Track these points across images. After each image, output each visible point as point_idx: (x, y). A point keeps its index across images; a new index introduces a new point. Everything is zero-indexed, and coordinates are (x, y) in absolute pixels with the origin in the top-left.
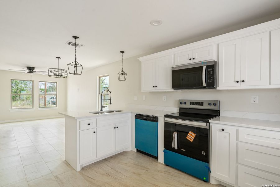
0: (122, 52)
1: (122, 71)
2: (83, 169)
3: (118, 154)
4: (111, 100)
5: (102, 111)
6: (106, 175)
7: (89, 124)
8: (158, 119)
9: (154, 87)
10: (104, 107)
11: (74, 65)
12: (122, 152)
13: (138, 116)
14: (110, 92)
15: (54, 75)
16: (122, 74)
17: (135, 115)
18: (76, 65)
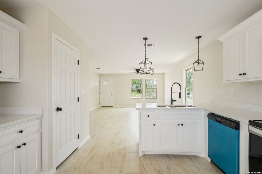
0: (199, 37)
1: (199, 60)
2: (144, 155)
3: (185, 155)
4: (180, 93)
5: (172, 105)
6: (157, 171)
7: (148, 116)
8: (239, 124)
9: (240, 75)
10: (175, 101)
11: (144, 63)
12: (191, 156)
13: (212, 116)
14: (180, 85)
15: (144, 73)
16: (199, 63)
17: (208, 114)
18: (145, 63)
